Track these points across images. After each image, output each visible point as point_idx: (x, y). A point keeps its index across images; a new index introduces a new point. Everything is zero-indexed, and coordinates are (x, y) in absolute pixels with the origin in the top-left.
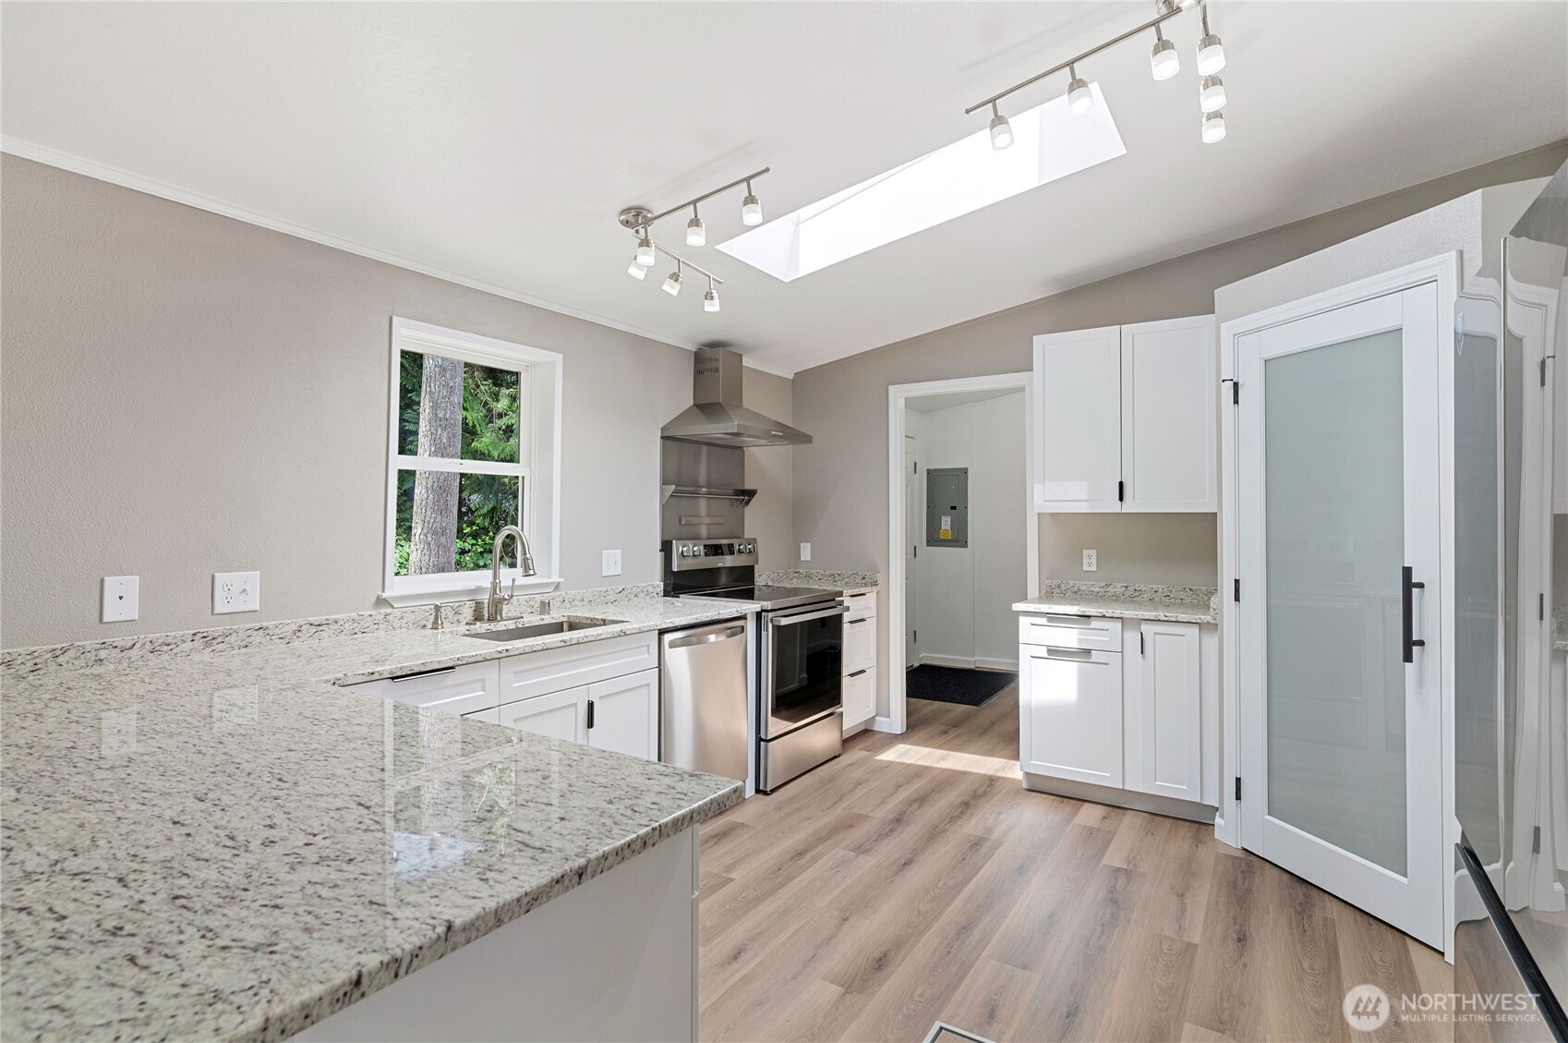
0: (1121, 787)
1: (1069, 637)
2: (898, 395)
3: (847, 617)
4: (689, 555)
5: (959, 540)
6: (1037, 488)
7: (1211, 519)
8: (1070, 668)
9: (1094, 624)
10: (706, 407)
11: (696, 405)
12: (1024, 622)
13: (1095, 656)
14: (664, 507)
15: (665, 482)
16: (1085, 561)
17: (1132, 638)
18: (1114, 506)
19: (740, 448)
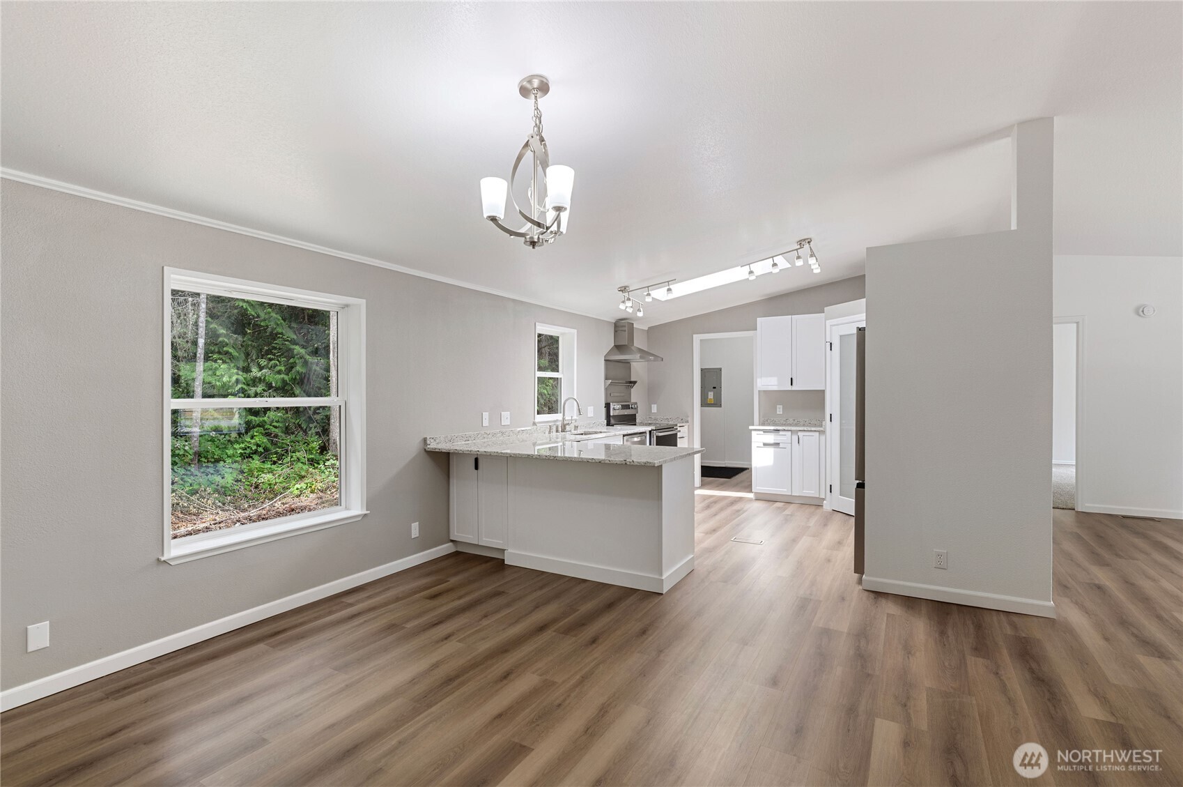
0: (790, 494)
1: (771, 438)
2: (697, 338)
3: (679, 435)
4: (616, 409)
5: (717, 403)
6: (759, 380)
7: (823, 392)
8: (771, 450)
9: (781, 433)
10: (619, 348)
11: (615, 346)
12: (754, 433)
13: (781, 445)
14: (606, 389)
15: (606, 378)
16: (778, 410)
17: (795, 438)
18: (789, 388)
19: (629, 363)
